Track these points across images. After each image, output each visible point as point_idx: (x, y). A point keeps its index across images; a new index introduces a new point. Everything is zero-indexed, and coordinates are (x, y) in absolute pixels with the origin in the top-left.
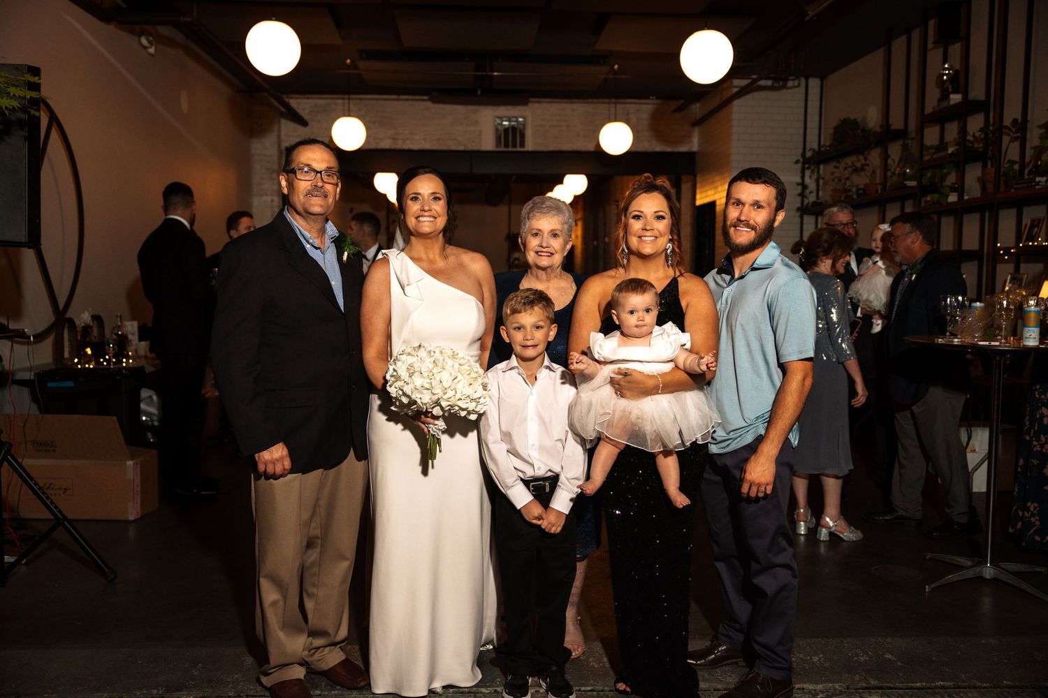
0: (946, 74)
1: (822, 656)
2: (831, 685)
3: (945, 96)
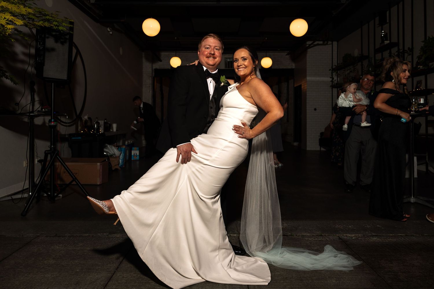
0: (383, 34)
1: (352, 226)
2: (357, 235)
3: (383, 42)
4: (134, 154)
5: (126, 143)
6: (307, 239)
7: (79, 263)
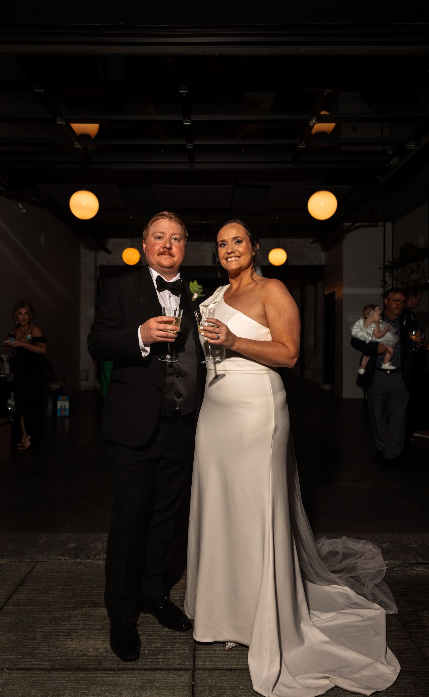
2: (393, 561)
4: (61, 407)
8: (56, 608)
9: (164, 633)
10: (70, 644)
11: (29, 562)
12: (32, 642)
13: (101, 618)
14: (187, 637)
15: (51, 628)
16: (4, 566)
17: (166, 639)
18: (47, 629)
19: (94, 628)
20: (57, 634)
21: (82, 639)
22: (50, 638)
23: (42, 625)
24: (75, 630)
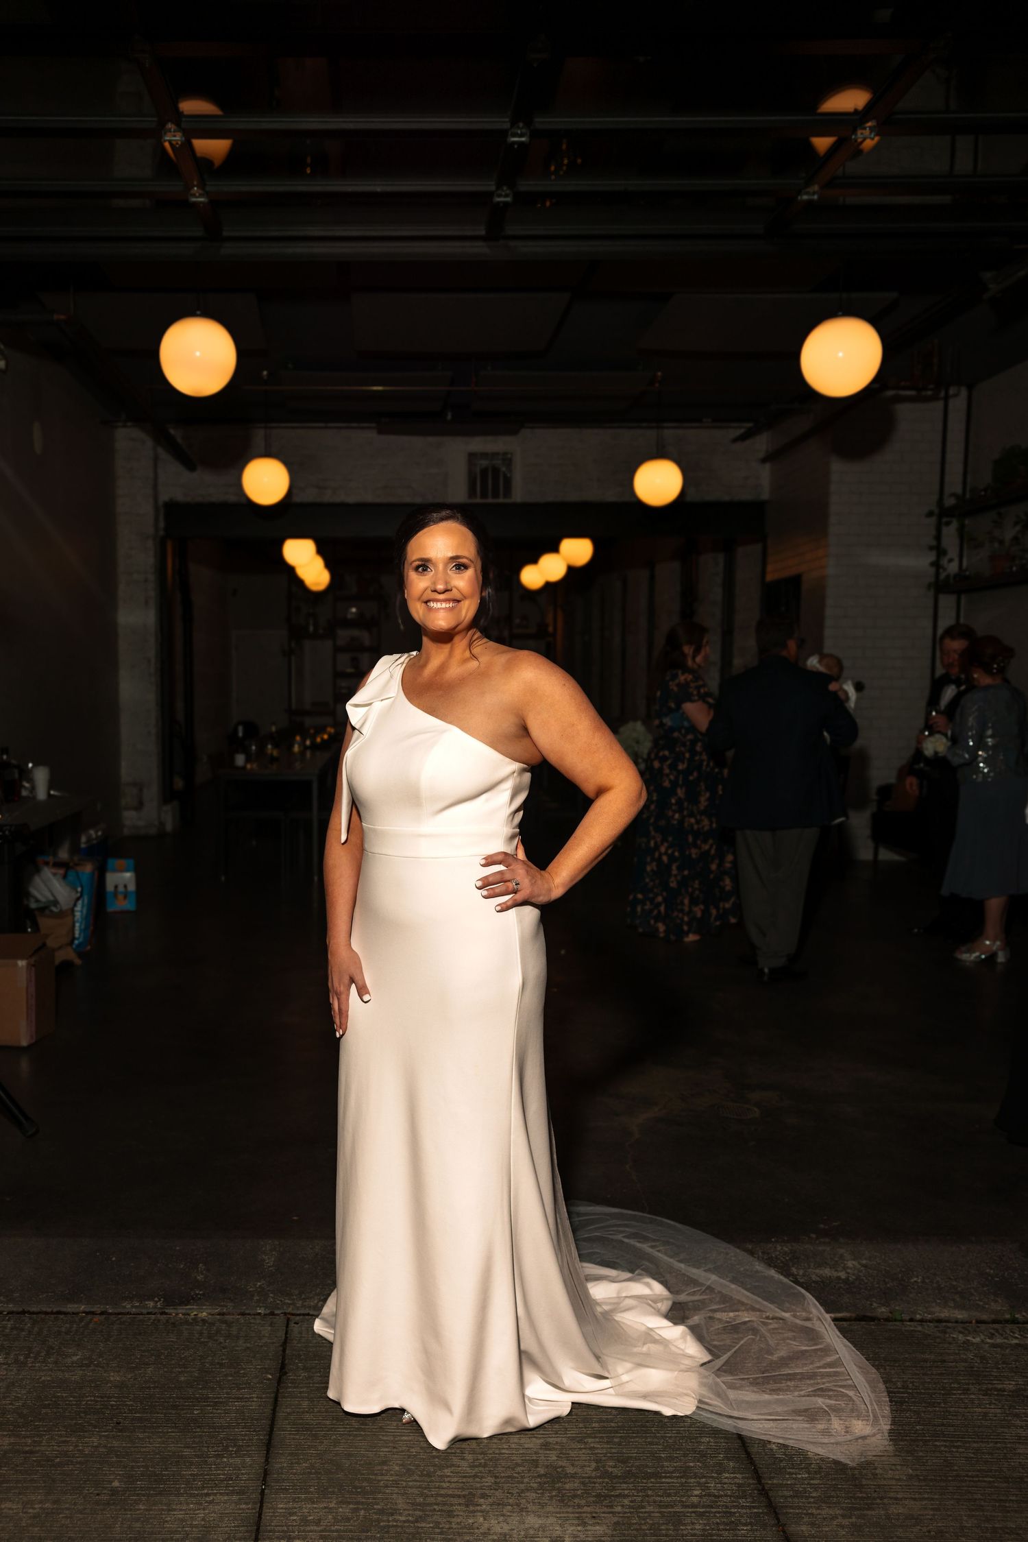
4: (116, 887)
5: (83, 839)
6: (961, 1337)
7: (105, 1447)
8: (404, 1436)
9: (695, 1500)
10: (486, 1525)
11: (265, 1315)
12: (395, 1520)
13: (525, 1460)
14: (756, 1510)
15: (418, 1483)
16: (213, 1324)
17: (708, 1514)
18: (410, 1487)
19: (522, 1486)
20: (440, 1499)
21: (509, 1514)
22: (430, 1511)
23: (394, 1478)
24: (480, 1492)
